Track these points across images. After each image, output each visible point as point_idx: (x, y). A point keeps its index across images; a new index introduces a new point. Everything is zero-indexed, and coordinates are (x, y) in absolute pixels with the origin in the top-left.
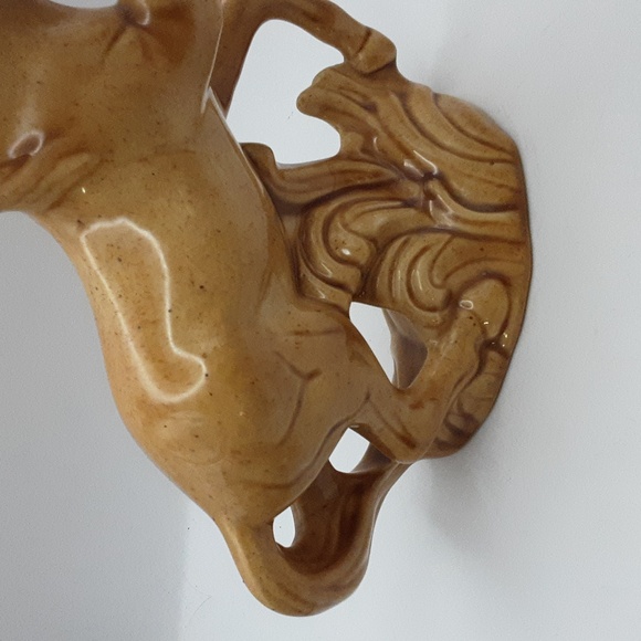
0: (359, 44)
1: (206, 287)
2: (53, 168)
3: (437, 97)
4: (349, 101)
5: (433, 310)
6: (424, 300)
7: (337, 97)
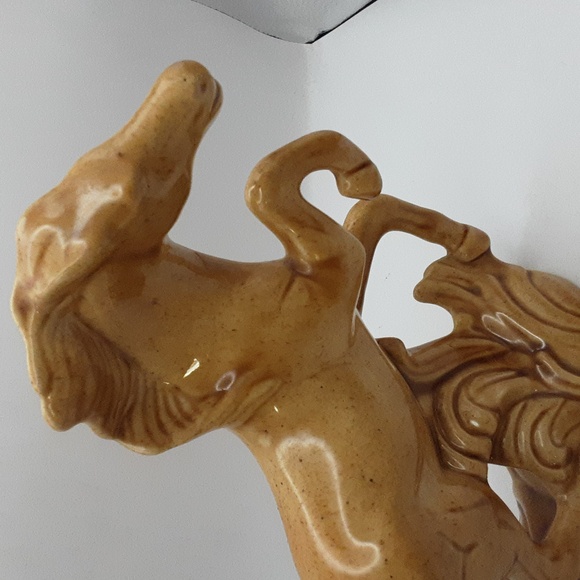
0: (459, 240)
1: (374, 480)
2: (247, 394)
3: (530, 274)
4: (456, 288)
5: (557, 467)
6: (548, 458)
7: (445, 285)
